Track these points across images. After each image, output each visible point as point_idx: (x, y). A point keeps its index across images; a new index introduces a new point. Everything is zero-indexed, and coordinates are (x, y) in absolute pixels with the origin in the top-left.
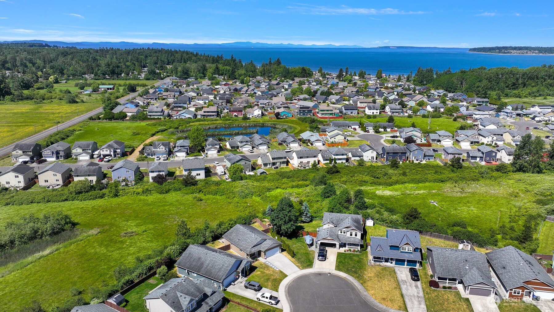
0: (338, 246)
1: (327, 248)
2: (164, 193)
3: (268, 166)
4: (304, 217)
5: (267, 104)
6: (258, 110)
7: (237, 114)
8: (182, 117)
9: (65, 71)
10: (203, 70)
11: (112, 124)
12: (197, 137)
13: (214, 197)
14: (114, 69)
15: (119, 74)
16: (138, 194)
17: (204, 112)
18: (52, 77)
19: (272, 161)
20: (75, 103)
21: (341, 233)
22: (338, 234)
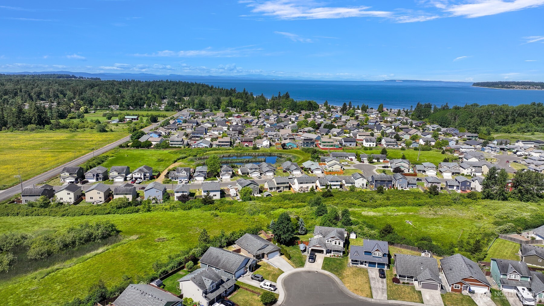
0: (325, 252)
1: (316, 254)
2: (187, 210)
3: (273, 190)
4: (300, 230)
5: (275, 135)
6: (267, 141)
7: (247, 145)
8: (200, 146)
9: (94, 103)
10: (218, 103)
11: (139, 151)
12: (214, 164)
13: (228, 213)
14: (138, 101)
15: (141, 106)
16: (166, 209)
17: (219, 142)
18: (83, 107)
19: (276, 186)
20: (105, 132)
21: (328, 242)
22: (325, 243)
